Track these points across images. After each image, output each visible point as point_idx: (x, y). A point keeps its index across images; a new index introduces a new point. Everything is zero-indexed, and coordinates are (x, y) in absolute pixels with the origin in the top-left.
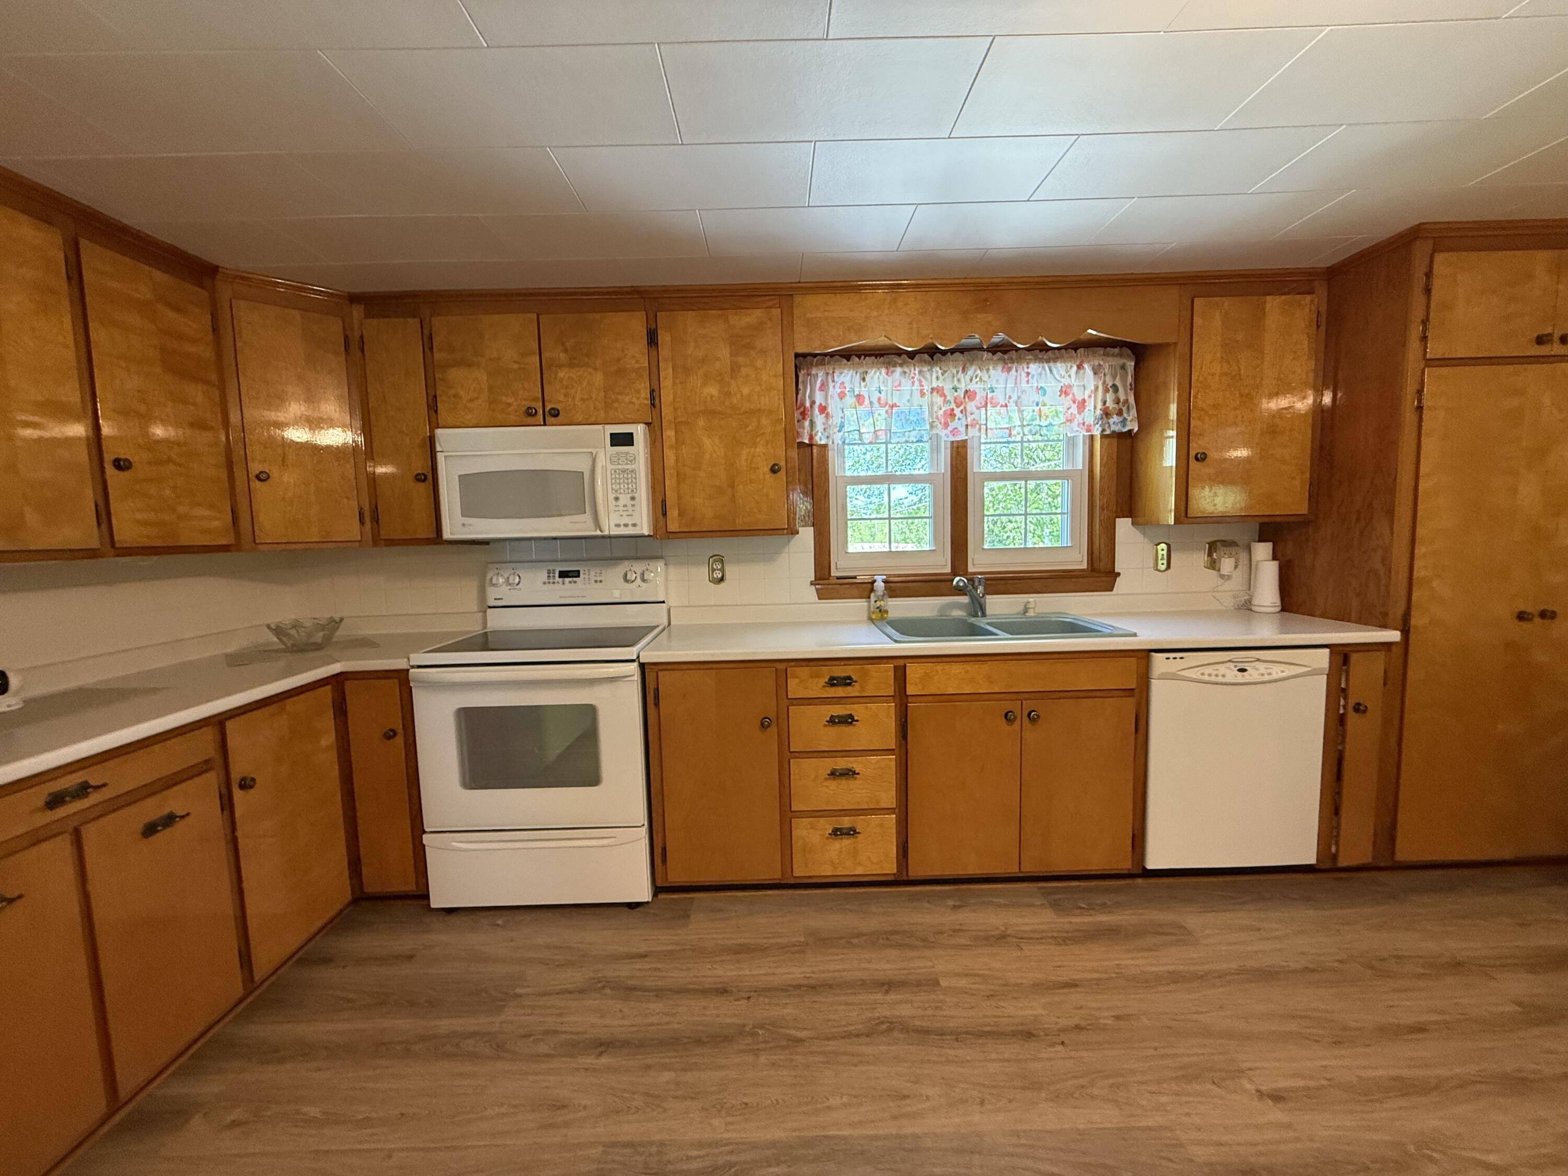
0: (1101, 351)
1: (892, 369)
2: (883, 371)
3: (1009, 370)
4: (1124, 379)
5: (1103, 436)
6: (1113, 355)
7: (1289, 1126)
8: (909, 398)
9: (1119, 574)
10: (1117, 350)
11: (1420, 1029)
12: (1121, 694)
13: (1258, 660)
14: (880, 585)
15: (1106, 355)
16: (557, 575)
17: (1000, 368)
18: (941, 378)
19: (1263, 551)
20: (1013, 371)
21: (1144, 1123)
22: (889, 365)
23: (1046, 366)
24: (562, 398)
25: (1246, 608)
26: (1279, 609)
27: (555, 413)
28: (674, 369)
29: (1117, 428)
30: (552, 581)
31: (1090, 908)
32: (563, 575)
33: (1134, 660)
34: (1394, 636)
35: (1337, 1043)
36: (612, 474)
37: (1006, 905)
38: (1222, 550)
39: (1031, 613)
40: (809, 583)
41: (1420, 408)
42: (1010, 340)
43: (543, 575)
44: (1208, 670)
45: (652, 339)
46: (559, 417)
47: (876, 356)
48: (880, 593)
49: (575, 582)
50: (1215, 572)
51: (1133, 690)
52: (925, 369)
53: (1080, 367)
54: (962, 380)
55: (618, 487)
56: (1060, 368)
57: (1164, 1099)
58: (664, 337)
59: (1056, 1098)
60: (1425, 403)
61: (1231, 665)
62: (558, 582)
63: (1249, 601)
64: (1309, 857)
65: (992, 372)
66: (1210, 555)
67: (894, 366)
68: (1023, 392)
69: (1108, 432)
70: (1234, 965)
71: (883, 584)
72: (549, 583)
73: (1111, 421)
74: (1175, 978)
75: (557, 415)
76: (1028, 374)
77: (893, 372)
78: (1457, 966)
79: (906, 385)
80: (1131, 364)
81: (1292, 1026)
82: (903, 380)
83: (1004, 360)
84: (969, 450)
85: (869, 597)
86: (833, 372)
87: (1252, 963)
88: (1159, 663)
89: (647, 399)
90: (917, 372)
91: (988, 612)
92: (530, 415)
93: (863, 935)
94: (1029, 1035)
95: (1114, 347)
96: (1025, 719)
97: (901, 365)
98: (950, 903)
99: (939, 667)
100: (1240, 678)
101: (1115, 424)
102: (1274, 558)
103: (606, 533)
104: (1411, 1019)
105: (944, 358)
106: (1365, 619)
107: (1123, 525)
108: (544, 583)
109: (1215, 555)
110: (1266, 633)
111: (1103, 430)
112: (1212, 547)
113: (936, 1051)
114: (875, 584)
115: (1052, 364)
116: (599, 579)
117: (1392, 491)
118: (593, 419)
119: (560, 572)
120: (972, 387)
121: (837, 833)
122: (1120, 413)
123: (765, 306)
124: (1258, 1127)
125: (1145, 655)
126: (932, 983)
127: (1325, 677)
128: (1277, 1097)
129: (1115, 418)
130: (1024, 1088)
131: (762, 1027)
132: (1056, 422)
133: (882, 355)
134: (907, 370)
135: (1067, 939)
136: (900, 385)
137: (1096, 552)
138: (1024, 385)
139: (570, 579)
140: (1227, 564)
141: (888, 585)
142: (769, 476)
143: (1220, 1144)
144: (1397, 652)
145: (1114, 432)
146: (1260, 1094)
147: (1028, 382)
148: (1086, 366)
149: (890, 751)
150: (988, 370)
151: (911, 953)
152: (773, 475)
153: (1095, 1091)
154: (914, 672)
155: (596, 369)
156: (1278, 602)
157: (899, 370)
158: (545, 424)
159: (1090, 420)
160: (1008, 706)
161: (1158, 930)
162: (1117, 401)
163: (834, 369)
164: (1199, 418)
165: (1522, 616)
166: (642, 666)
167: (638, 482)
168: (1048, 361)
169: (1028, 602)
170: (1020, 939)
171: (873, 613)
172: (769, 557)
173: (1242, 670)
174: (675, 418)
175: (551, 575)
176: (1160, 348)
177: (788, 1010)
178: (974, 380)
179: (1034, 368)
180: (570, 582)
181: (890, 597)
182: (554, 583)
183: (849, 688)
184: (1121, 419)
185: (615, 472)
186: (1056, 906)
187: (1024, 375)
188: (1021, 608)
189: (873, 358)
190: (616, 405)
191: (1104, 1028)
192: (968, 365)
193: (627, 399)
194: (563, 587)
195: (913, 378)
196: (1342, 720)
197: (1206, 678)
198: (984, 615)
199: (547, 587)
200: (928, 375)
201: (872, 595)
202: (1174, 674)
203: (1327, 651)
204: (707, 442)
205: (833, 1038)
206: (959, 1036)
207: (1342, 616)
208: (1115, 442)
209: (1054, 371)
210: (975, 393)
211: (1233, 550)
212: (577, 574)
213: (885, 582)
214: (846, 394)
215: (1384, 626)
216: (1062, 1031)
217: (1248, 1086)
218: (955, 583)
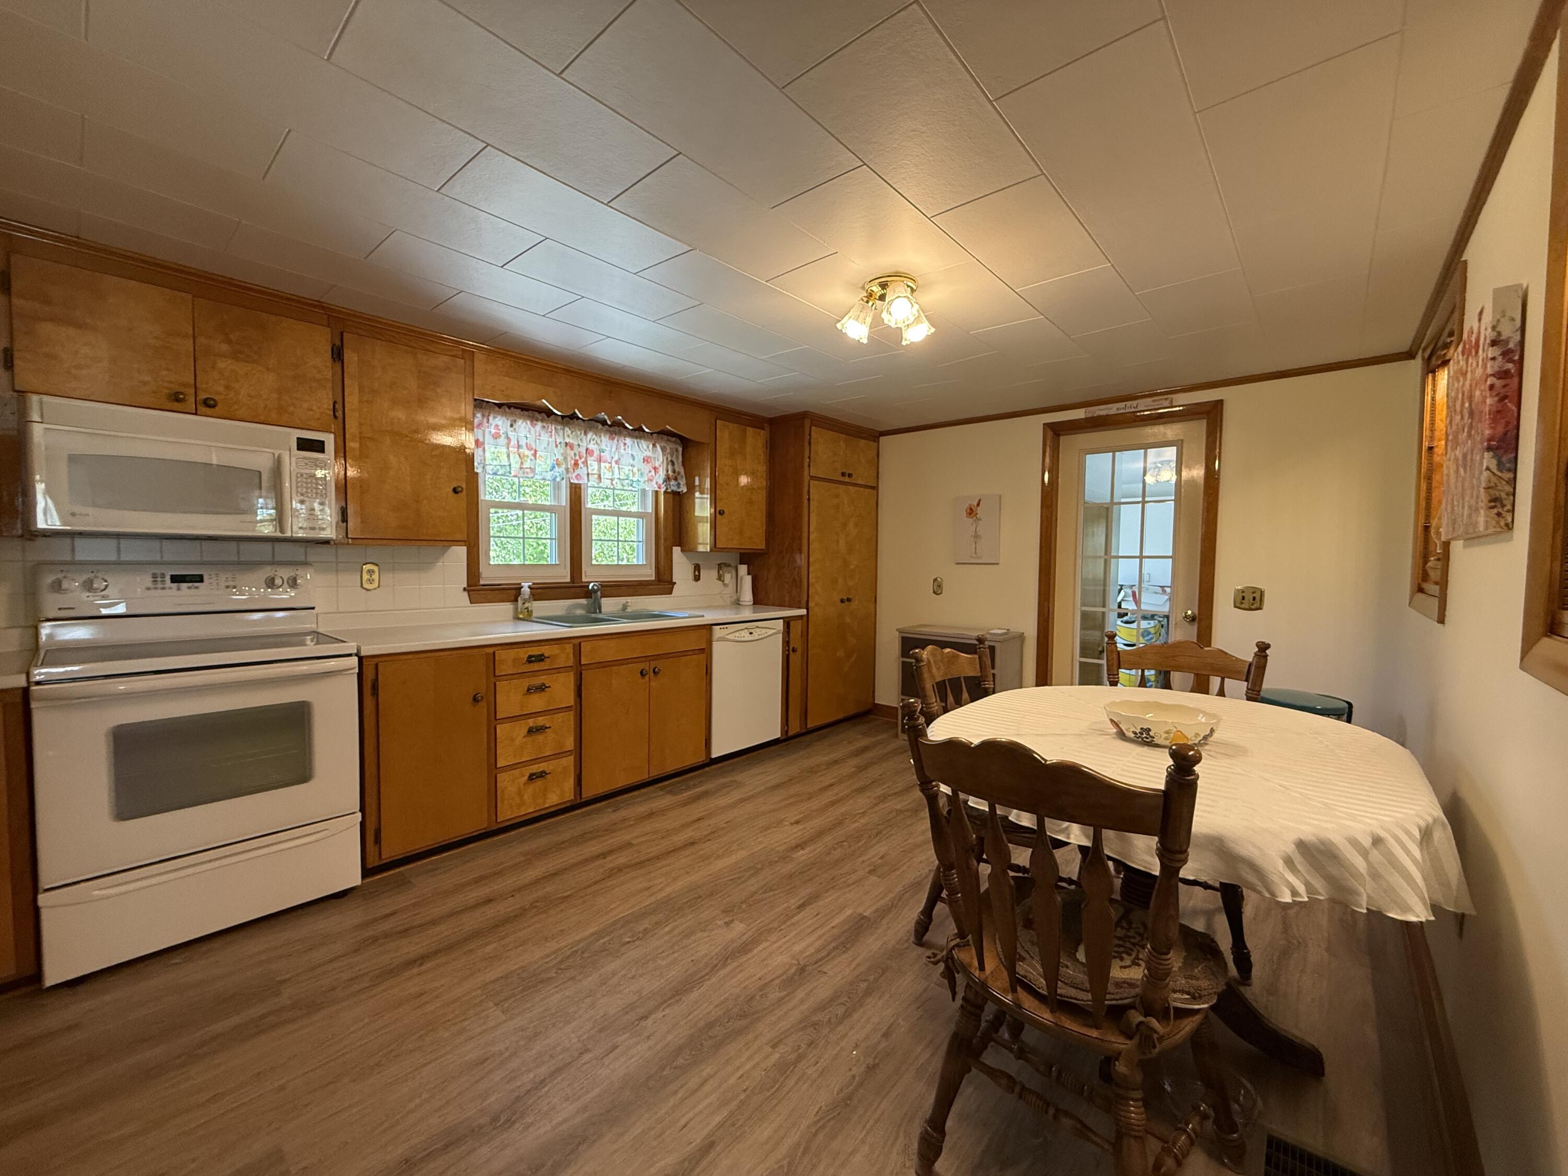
0: (666, 437)
1: (535, 422)
2: (529, 422)
3: (613, 439)
4: (677, 458)
5: (665, 492)
6: (672, 442)
7: (804, 828)
8: (546, 446)
9: (675, 583)
10: (674, 439)
11: (831, 785)
12: (697, 652)
13: (757, 627)
14: (526, 590)
15: (668, 440)
16: (168, 579)
17: (608, 436)
18: (571, 436)
19: (743, 569)
20: (616, 440)
21: (756, 850)
22: (533, 419)
23: (635, 441)
24: (221, 389)
25: (737, 603)
26: (752, 603)
27: (209, 404)
28: (361, 388)
29: (675, 489)
30: (160, 586)
31: (688, 788)
32: (176, 579)
33: (704, 631)
34: (803, 612)
35: (810, 798)
36: (297, 478)
37: (645, 800)
38: (725, 569)
39: (629, 610)
40: (462, 589)
41: (809, 499)
42: (624, 422)
43: (148, 581)
44: (737, 634)
45: (338, 354)
46: (217, 409)
47: (522, 410)
48: (527, 597)
49: (197, 588)
50: (721, 582)
51: (704, 649)
52: (559, 427)
53: (654, 445)
54: (585, 441)
55: (305, 490)
56: (644, 444)
57: (760, 840)
58: (350, 356)
59: (719, 857)
60: (811, 497)
61: (746, 631)
62: (170, 588)
63: (739, 600)
64: (778, 735)
65: (603, 438)
66: (718, 572)
67: (537, 420)
68: (622, 456)
69: (669, 490)
70: (762, 788)
71: (529, 590)
72: (156, 588)
73: (671, 483)
74: (742, 801)
75: (214, 406)
76: (625, 444)
77: (536, 424)
78: (836, 762)
79: (545, 437)
80: (680, 449)
81: (793, 800)
82: (542, 433)
83: (610, 432)
84: (582, 491)
85: (517, 601)
86: (489, 416)
87: (769, 785)
88: (718, 632)
89: (328, 409)
90: (553, 428)
91: (603, 610)
92: (178, 400)
93: (566, 841)
94: (693, 844)
95: (673, 437)
96: (652, 674)
97: (542, 421)
98: (610, 810)
99: (601, 643)
100: (751, 638)
101: (673, 486)
102: (749, 574)
103: (288, 534)
104: (827, 783)
105: (571, 421)
106: (791, 606)
107: (677, 550)
108: (148, 589)
109: (721, 572)
110: (747, 614)
111: (667, 489)
112: (720, 566)
113: (651, 867)
114: (522, 589)
115: (639, 440)
116: (232, 584)
117: (800, 538)
118: (262, 418)
119: (172, 576)
120: (591, 446)
121: (532, 777)
122: (676, 479)
123: (451, 353)
124: (795, 833)
125: (709, 627)
126: (629, 845)
127: (781, 635)
128: (797, 822)
129: (673, 482)
130: (703, 861)
131: (537, 901)
132: (642, 480)
133: (527, 410)
134: (545, 424)
135: (685, 804)
136: (540, 436)
137: (662, 568)
138: (622, 451)
139: (190, 584)
140: (728, 577)
141: (533, 591)
142: (451, 494)
143: (785, 843)
144: (805, 619)
145: (673, 491)
146: (792, 824)
147: (625, 449)
148: (657, 445)
149: (569, 708)
150: (600, 436)
151: (602, 839)
152: (453, 494)
153: (732, 849)
154: (586, 647)
155: (268, 369)
156: (752, 600)
157: (540, 424)
158: (196, 414)
159: (661, 481)
160: (641, 666)
161: (724, 786)
162: (674, 472)
163: (490, 413)
164: (721, 490)
165: (842, 601)
166: (361, 659)
167: (328, 488)
168: (636, 438)
169: (627, 602)
170: (663, 812)
171: (521, 613)
172: (425, 565)
173: (751, 633)
174: (360, 433)
175: (159, 579)
176: (699, 444)
177: (550, 888)
178: (592, 442)
179: (628, 441)
180: (189, 588)
181: (535, 600)
182: (163, 589)
183: (542, 663)
184: (676, 483)
185: (302, 475)
186: (670, 792)
187: (622, 444)
188: (620, 607)
189: (520, 410)
190: (291, 409)
191: (723, 828)
192: (588, 430)
193: (305, 405)
194: (178, 593)
195: (551, 432)
196: (788, 656)
197: (737, 639)
198: (600, 612)
199: (152, 592)
200: (561, 432)
201: (519, 599)
202: (723, 638)
203: (782, 621)
204: (392, 459)
205: (590, 886)
206: (658, 858)
207: (782, 605)
208: (671, 496)
209: (640, 445)
210: (593, 451)
211: (730, 568)
212: (200, 579)
213: (529, 587)
214: (500, 436)
215: (800, 608)
216: (706, 836)
217: (786, 823)
218: (590, 587)
